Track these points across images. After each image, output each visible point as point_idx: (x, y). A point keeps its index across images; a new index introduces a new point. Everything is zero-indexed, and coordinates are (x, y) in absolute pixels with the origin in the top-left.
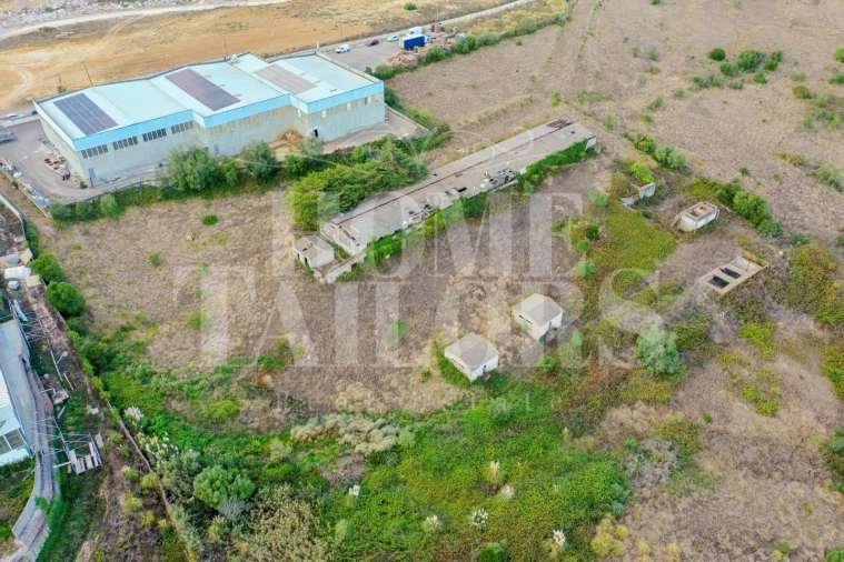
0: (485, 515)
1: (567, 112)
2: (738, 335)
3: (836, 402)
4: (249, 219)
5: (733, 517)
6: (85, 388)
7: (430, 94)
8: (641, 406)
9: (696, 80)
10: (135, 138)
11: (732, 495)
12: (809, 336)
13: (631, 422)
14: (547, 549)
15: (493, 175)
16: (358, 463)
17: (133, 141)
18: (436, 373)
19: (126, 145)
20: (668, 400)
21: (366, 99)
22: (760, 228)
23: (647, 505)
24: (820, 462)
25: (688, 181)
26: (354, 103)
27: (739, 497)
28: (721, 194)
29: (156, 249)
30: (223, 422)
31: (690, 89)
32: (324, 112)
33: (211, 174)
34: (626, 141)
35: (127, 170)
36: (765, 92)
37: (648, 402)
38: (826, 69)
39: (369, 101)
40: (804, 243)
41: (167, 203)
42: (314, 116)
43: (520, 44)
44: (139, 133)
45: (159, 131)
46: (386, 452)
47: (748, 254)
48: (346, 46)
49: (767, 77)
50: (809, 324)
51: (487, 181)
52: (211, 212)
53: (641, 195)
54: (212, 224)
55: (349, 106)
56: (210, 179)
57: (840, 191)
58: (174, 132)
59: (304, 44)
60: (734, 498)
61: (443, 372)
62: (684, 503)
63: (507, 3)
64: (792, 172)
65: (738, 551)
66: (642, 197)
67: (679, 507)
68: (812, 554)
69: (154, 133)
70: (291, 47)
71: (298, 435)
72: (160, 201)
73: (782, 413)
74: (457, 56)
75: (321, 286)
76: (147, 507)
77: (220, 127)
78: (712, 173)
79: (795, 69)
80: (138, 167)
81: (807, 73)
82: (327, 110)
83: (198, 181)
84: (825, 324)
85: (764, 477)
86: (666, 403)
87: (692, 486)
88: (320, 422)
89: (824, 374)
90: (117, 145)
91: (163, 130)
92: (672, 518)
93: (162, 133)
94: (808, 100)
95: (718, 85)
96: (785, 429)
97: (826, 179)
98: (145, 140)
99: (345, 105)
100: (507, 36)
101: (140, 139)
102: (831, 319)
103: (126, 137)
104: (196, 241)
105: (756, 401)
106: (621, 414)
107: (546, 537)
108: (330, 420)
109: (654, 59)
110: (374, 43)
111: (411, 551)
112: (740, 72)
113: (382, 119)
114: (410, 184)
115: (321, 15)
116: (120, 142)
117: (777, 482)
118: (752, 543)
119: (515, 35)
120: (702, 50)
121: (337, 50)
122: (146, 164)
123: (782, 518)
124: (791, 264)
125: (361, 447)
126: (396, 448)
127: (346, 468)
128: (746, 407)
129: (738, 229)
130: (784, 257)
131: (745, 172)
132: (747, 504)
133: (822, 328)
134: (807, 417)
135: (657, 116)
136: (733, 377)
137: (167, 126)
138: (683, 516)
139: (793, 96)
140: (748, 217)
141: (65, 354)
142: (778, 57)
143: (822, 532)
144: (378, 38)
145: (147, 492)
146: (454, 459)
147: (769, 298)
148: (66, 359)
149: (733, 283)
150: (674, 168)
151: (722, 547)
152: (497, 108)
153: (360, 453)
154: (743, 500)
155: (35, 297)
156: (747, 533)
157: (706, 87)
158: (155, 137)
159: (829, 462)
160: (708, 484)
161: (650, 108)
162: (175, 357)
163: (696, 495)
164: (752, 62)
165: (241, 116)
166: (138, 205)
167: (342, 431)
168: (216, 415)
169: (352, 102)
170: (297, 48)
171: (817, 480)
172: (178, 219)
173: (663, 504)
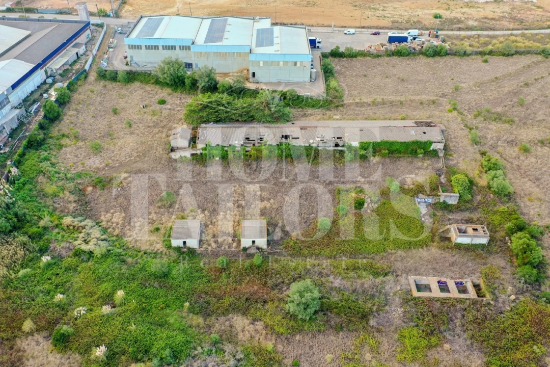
0: (83, 312)
8: (259, 325)
13: (239, 329)
16: (70, 249)
17: (156, 48)
18: (163, 231)
19: (152, 49)
20: (282, 334)
21: (295, 64)
22: (518, 269)
26: (286, 63)
32: (261, 62)
33: (178, 77)
34: (478, 157)
35: (151, 63)
37: (266, 327)
39: (298, 64)
40: (548, 302)
42: (254, 63)
43: (486, 61)
44: (161, 44)
45: (172, 46)
46: (85, 252)
48: (352, 31)
52: (166, 98)
53: (442, 199)
54: (162, 104)
55: (281, 63)
56: (177, 80)
58: (180, 49)
66: (442, 201)
69: (169, 46)
71: (65, 221)
72: (153, 83)
77: (201, 53)
82: (264, 62)
86: (279, 335)
88: (81, 221)
90: (148, 47)
91: (175, 46)
93: (173, 48)
99: (279, 62)
100: (481, 53)
103: (154, 44)
104: (143, 110)
106: (239, 321)
108: (86, 223)
110: (376, 34)
113: (307, 79)
116: (150, 46)
119: (489, 54)
121: (345, 32)
124: (510, 310)
125: (78, 242)
126: (91, 253)
129: (500, 261)
137: (177, 45)
140: (517, 256)
144: (380, 31)
149: (435, 293)
150: (495, 193)
152: (397, 98)
153: (74, 245)
158: (169, 49)
162: (69, 158)
165: (216, 51)
166: (141, 82)
167: (83, 231)
169: (284, 62)
170: (325, 25)
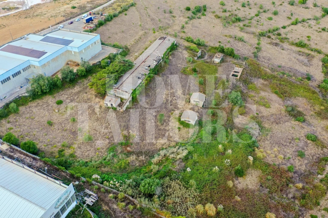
0: (229, 161)
1: (160, 34)
2: (248, 89)
3: (280, 99)
4: (76, 98)
5: (281, 136)
6: (66, 177)
7: (109, 37)
9: (188, 17)
10: (9, 77)
11: (276, 131)
12: (263, 84)
14: (249, 163)
15: (156, 59)
16: (181, 162)
17: (9, 79)
18: (181, 127)
19: (6, 81)
21: (95, 43)
22: (234, 58)
23: (261, 142)
24: (288, 115)
25: (208, 49)
26: (92, 44)
27: (278, 131)
28: (220, 50)
29: (46, 119)
30: (126, 168)
31: (188, 21)
32: (83, 50)
33: (51, 84)
34: (183, 40)
35: (8, 92)
36: (207, 18)
37: (241, 115)
38: (219, 8)
40: (248, 59)
41: (35, 101)
42: (80, 52)
43: (126, 15)
44: (11, 74)
46: (187, 155)
47: (236, 66)
49: (205, 13)
50: (261, 81)
51: (155, 61)
52: (57, 99)
53: (198, 56)
54: (62, 103)
55: (90, 46)
56: (51, 86)
57: (245, 42)
58: (24, 71)
59: (42, 28)
60: (277, 132)
61: (183, 126)
62: (268, 137)
63: (109, 1)
64: (231, 40)
65: (288, 144)
67: (268, 139)
68: (303, 138)
69: (16, 73)
70: (36, 30)
71: (155, 162)
72: (31, 101)
73: (271, 106)
74: (108, 23)
75: (122, 112)
76: (127, 204)
77: (45, 64)
78: (212, 45)
79: (211, 10)
80: (12, 90)
81: (215, 10)
83: (47, 88)
84: (265, 80)
85: (279, 124)
86: (245, 113)
87: (267, 133)
88: (159, 155)
89: (273, 93)
90: (3, 82)
91: (20, 71)
92: (269, 142)
93: (19, 73)
94: (220, 19)
95: (194, 18)
96: (275, 110)
97: (241, 40)
98: (13, 77)
100: (120, 13)
101: (11, 77)
102: (266, 78)
103: (6, 78)
104: (60, 112)
105: (264, 105)
106: (237, 120)
107: (247, 160)
108: (162, 153)
109: (171, 13)
110: (72, 23)
111: (217, 179)
112: (197, 13)
113: (101, 49)
114: (131, 69)
115: (37, 15)
116: (3, 80)
117: (283, 124)
118: (289, 141)
119: (122, 12)
120: (183, 8)
122: (15, 88)
123: (290, 132)
124: (248, 65)
125: (178, 157)
126: (189, 153)
127: (178, 165)
128: (263, 108)
129: (229, 59)
130: (246, 64)
131: (220, 42)
132: (281, 132)
133: (265, 81)
134: (277, 105)
135: (185, 30)
136: (255, 101)
137: (20, 69)
138: (271, 141)
139: (215, 18)
140: (230, 55)
141: (46, 168)
142: (205, 6)
143: (300, 132)
144: (72, 20)
145: (123, 200)
146: (208, 149)
147: (249, 76)
148: (48, 169)
149: (239, 74)
150: (202, 45)
151: (284, 145)
152: (137, 37)
153: (180, 158)
154: (280, 131)
155: (12, 152)
156: (286, 139)
157: (192, 19)
158: (17, 75)
159: (290, 114)
160: (269, 131)
161: (182, 29)
162: (88, 154)
163: (269, 134)
164: (199, 9)
166: (23, 105)
167: (168, 155)
168: (122, 167)
170: (40, 30)
171: (290, 120)
172: (45, 106)
173: (264, 140)
